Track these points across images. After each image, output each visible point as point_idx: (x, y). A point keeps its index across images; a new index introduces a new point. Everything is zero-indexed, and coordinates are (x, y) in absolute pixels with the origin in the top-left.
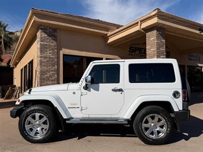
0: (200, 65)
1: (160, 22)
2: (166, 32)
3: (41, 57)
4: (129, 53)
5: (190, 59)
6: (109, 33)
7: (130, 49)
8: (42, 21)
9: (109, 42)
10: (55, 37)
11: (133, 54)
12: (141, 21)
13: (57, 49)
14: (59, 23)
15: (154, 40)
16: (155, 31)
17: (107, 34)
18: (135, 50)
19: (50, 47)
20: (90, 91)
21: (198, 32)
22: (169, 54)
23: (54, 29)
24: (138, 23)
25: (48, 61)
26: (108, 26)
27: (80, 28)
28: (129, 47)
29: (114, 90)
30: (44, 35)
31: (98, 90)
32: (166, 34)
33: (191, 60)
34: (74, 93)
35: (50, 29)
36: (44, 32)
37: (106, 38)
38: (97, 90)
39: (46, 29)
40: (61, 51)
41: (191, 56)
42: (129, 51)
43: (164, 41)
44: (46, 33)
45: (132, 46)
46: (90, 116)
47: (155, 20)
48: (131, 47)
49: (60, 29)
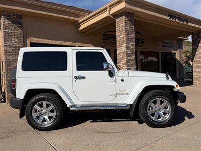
0: (173, 52)
1: (128, 7)
2: (135, 18)
3: (5, 46)
4: (102, 40)
5: (163, 46)
6: (80, 20)
7: (104, 37)
9: (81, 29)
10: (20, 24)
11: (107, 41)
12: (110, 6)
13: (23, 37)
14: (23, 9)
15: (123, 26)
16: (124, 17)
17: (78, 21)
18: (109, 38)
19: (15, 35)
21: (168, 18)
22: (143, 42)
23: (19, 15)
24: (107, 8)
25: (13, 50)
26: (78, 12)
27: (48, 14)
28: (103, 35)
30: (7, 22)
32: (135, 20)
33: (165, 46)
35: (14, 15)
36: (8, 19)
37: (77, 25)
39: (10, 16)
40: (28, 39)
41: (165, 43)
42: (103, 39)
43: (133, 27)
44: (9, 19)
45: (106, 33)
47: (122, 5)
48: (104, 35)
49: (26, 15)
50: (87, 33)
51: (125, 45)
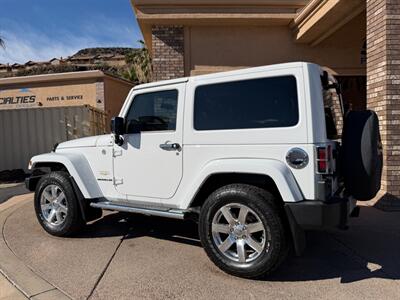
6: (297, 17)
8: (151, 16)
9: (299, 36)
10: (180, 45)
13: (184, 68)
17: (293, 19)
19: (170, 65)
20: (126, 148)
23: (178, 29)
29: (165, 147)
30: (160, 44)
31: (138, 148)
34: (104, 152)
35: (170, 29)
36: (160, 38)
37: (292, 28)
38: (137, 146)
39: (164, 32)
40: (192, 72)
44: (162, 39)
46: (130, 198)
49: (190, 28)
50: (316, 43)
51: (384, 63)
